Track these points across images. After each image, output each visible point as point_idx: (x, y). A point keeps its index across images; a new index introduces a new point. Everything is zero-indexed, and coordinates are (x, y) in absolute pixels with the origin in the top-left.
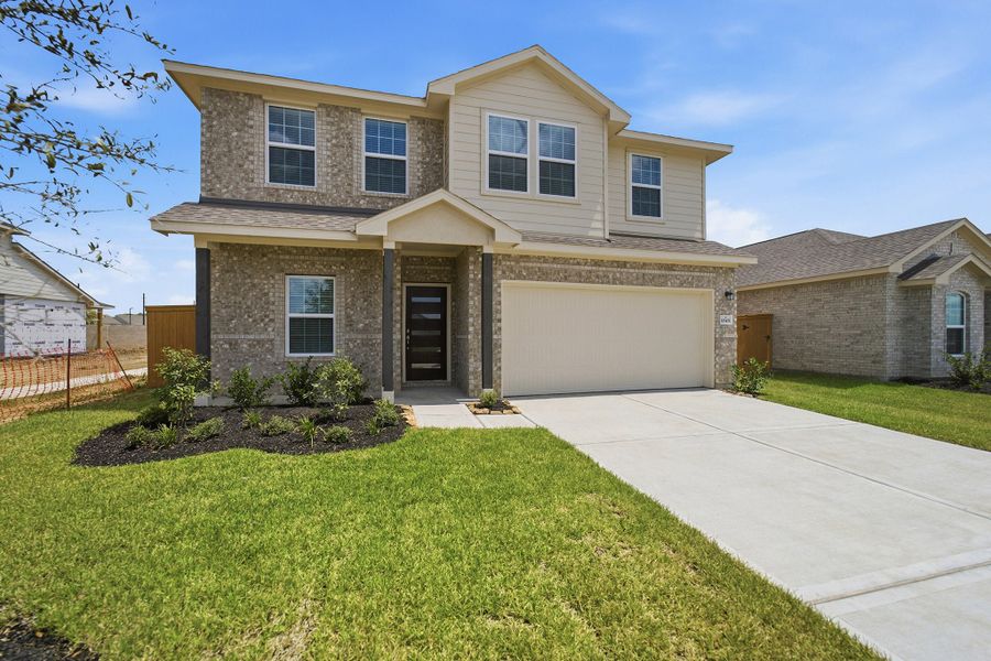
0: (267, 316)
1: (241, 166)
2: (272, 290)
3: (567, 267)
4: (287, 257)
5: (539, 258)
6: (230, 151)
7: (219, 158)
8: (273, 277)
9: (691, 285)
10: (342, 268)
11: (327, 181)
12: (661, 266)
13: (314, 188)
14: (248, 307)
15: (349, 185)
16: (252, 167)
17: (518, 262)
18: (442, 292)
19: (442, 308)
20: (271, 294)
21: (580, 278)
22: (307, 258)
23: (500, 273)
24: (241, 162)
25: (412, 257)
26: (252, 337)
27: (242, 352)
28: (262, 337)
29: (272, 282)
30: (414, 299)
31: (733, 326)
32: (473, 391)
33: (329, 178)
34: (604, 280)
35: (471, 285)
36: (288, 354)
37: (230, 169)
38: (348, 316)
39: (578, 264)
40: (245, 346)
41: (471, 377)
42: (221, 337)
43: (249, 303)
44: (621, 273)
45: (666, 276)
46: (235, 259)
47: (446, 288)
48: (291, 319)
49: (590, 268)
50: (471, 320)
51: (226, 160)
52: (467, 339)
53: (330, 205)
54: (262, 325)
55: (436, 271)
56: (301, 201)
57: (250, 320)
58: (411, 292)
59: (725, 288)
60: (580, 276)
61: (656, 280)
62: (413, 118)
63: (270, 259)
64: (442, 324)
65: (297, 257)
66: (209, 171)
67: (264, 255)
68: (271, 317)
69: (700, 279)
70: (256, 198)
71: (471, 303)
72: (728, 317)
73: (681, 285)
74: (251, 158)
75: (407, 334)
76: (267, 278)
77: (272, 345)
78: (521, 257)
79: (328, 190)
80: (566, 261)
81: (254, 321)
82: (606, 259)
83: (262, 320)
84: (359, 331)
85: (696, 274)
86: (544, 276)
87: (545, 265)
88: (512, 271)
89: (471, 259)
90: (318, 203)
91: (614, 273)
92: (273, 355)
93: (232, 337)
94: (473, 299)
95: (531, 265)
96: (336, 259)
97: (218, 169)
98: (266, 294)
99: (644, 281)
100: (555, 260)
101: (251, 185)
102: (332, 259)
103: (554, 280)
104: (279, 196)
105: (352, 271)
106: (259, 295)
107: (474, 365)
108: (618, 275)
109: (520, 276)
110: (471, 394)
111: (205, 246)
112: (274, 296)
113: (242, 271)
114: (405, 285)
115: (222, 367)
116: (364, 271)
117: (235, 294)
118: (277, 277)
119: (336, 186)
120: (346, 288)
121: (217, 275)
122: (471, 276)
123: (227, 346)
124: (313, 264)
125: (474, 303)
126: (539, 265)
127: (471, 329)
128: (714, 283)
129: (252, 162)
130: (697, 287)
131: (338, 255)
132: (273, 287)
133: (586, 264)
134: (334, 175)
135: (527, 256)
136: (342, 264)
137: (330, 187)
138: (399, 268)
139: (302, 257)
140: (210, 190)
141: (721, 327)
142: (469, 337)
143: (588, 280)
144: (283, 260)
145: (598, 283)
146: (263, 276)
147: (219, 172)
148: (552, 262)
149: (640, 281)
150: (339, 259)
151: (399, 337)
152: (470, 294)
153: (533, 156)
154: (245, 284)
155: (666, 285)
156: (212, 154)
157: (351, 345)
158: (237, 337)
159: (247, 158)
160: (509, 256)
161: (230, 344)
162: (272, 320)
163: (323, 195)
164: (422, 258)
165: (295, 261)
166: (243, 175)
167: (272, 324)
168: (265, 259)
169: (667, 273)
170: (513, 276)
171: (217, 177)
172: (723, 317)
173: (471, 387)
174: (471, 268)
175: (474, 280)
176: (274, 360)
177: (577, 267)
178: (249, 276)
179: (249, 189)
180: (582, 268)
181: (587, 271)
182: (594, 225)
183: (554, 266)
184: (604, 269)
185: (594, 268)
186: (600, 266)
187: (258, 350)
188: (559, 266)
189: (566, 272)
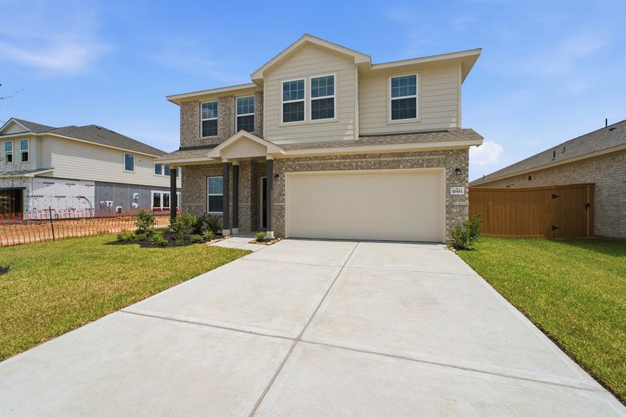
0: (200, 195)
2: (202, 184)
3: (324, 161)
6: (189, 127)
7: (186, 130)
8: (203, 178)
9: (422, 166)
12: (393, 154)
13: (217, 136)
14: (194, 192)
15: (230, 132)
16: (195, 132)
17: (294, 162)
20: (202, 186)
21: (332, 167)
22: (214, 169)
23: (284, 169)
24: (192, 131)
25: (264, 163)
26: (196, 204)
27: (193, 211)
28: (199, 204)
29: (202, 180)
31: (464, 196)
33: (222, 131)
34: (350, 167)
36: (208, 212)
37: (189, 134)
39: (332, 159)
40: (193, 208)
42: (186, 204)
43: (195, 190)
44: (362, 162)
45: (399, 161)
46: (191, 172)
48: (209, 196)
49: (339, 161)
51: (188, 131)
54: (199, 199)
56: (211, 144)
57: (195, 197)
59: (456, 166)
60: (332, 166)
61: (390, 165)
62: (256, 92)
67: (199, 169)
68: (202, 196)
69: (429, 161)
70: (197, 145)
72: (459, 189)
73: (412, 167)
74: (195, 128)
75: (263, 203)
76: (200, 179)
77: (202, 208)
78: (296, 158)
79: (221, 136)
80: (323, 158)
82: (350, 154)
83: (199, 197)
85: (426, 157)
86: (310, 168)
87: (310, 162)
88: (291, 167)
91: (357, 163)
92: (202, 212)
93: (189, 204)
95: (301, 162)
98: (200, 186)
99: (380, 166)
100: (316, 158)
101: (196, 139)
104: (205, 142)
106: (198, 187)
108: (360, 163)
109: (295, 170)
113: (193, 176)
117: (190, 186)
119: (225, 134)
126: (306, 162)
128: (445, 163)
130: (428, 166)
132: (203, 182)
133: (336, 159)
134: (224, 129)
135: (300, 158)
139: (212, 169)
140: (183, 144)
141: (452, 196)
143: (338, 168)
144: (206, 170)
145: (345, 169)
147: (186, 136)
149: (378, 166)
153: (308, 99)
154: (194, 182)
155: (399, 168)
156: (183, 129)
158: (191, 205)
160: (289, 159)
161: (189, 208)
163: (220, 139)
166: (193, 136)
167: (202, 199)
168: (200, 171)
169: (400, 158)
170: (291, 170)
171: (185, 138)
172: (452, 189)
177: (330, 161)
178: (195, 179)
179: (195, 141)
180: (333, 161)
181: (337, 163)
182: (347, 133)
183: (316, 162)
184: (349, 160)
185: (342, 160)
186: (346, 159)
187: (197, 210)
188: (319, 162)
189: (323, 164)
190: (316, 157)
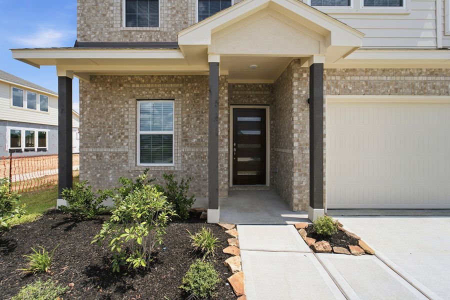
0: (123, 133)
1: (104, 15)
2: (127, 113)
3: (398, 78)
4: (138, 86)
5: (367, 71)
6: (97, 5)
7: (89, 11)
8: (127, 102)
10: (180, 92)
11: (168, 21)
13: (158, 29)
14: (110, 127)
15: (185, 23)
16: (112, 15)
17: (343, 76)
18: (262, 113)
19: (262, 126)
20: (126, 116)
21: (413, 90)
22: (152, 86)
23: (325, 88)
24: (104, 13)
25: (237, 84)
26: (112, 150)
27: (105, 162)
28: (119, 150)
29: (127, 106)
30: (239, 119)
32: (297, 205)
33: (169, 19)
35: (295, 101)
36: (139, 164)
37: (97, 18)
38: (184, 133)
39: (412, 74)
40: (107, 157)
41: (295, 191)
42: (91, 150)
43: (110, 123)
46: (101, 89)
47: (265, 110)
48: (141, 135)
49: (425, 78)
50: (296, 135)
51: (94, 12)
52: (292, 155)
53: (170, 41)
54: (120, 140)
55: (257, 96)
56: (147, 40)
57: (111, 137)
58: (237, 113)
60: (413, 87)
63: (125, 88)
64: (262, 139)
65: (145, 86)
66: (82, 22)
67: (121, 85)
68: (126, 134)
70: (115, 40)
71: (296, 118)
74: (111, 8)
75: (234, 147)
76: (123, 104)
77: (127, 157)
78: (347, 70)
79: (168, 29)
80: (397, 72)
81: (114, 138)
82: (444, 68)
83: (120, 137)
84: (192, 145)
86: (372, 89)
87: (372, 78)
88: (337, 86)
89: (296, 75)
90: (161, 40)
92: (127, 165)
93: (98, 150)
94: (297, 115)
95: (357, 78)
96: (174, 85)
97: (88, 19)
98: (122, 116)
101: (112, 29)
102: (171, 85)
103: (383, 94)
104: (131, 37)
105: (188, 95)
106: (118, 117)
107: (300, 179)
109: (345, 91)
110: (295, 208)
111: (64, 75)
112: (128, 117)
113: (106, 99)
114: (232, 107)
115: (91, 174)
116: (197, 95)
117: (100, 117)
118: (130, 102)
119: (175, 25)
120: (182, 109)
121: (88, 102)
122: (296, 92)
123: (95, 157)
124: (157, 90)
125: (300, 118)
126: (366, 78)
127: (296, 144)
129: (112, 11)
131: (176, 82)
132: (128, 110)
133: (420, 74)
134: (174, 15)
135: (354, 70)
136: (180, 89)
137: (170, 26)
138: (226, 91)
139: (149, 85)
140: (84, 36)
142: (295, 152)
143: (423, 91)
144: (135, 88)
145: (435, 94)
146: (120, 102)
147: (89, 22)
148: (381, 75)
150: (177, 85)
151: (227, 150)
152: (295, 110)
154: (107, 109)
156: (84, 9)
157: (186, 157)
158: (101, 150)
159: (108, 8)
160: (334, 70)
161: (97, 156)
162: (127, 137)
163: (165, 33)
164: (245, 85)
165: (143, 89)
166: (106, 22)
167: (127, 140)
168: (122, 88)
170: (338, 91)
171: (88, 26)
173: (295, 201)
174: (295, 84)
175: (299, 96)
176: (128, 169)
177: (410, 78)
178: (111, 103)
179: (110, 33)
180: (416, 78)
181: (421, 82)
182: (424, 34)
183: (384, 78)
184: (442, 78)
185: (430, 78)
186: (437, 75)
187: (116, 160)
188: (389, 78)
189: (397, 84)
190: (384, 70)
